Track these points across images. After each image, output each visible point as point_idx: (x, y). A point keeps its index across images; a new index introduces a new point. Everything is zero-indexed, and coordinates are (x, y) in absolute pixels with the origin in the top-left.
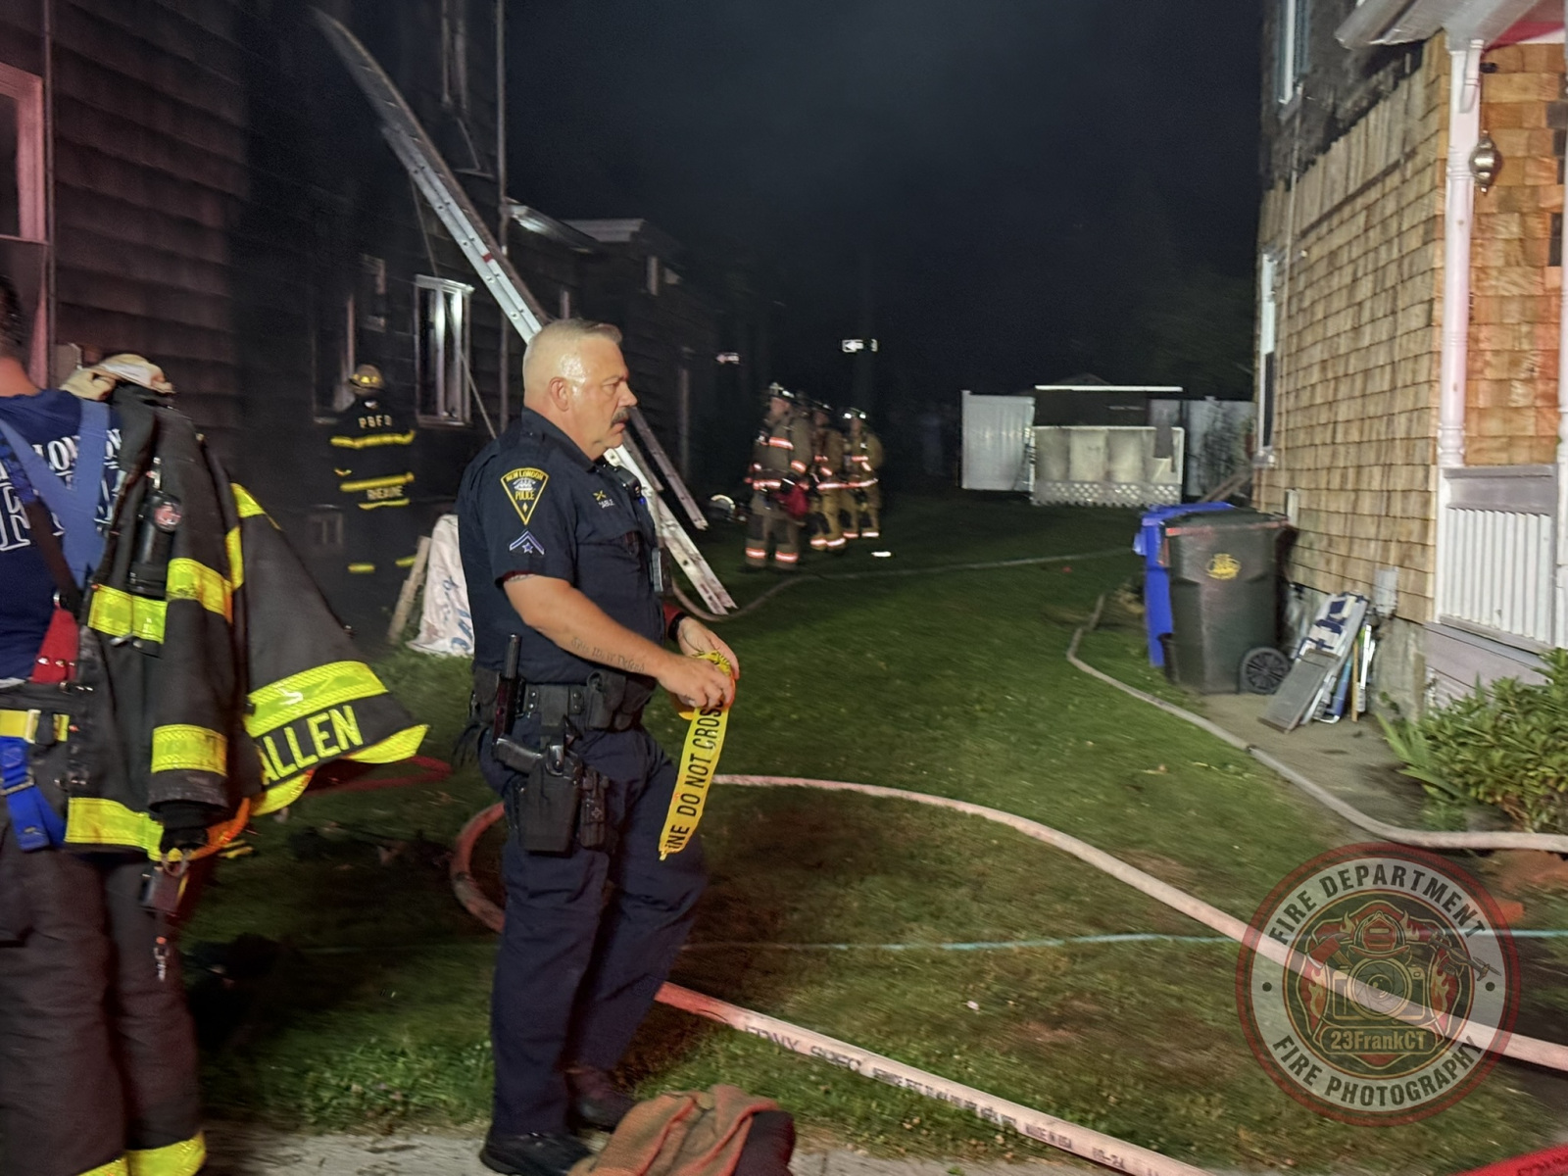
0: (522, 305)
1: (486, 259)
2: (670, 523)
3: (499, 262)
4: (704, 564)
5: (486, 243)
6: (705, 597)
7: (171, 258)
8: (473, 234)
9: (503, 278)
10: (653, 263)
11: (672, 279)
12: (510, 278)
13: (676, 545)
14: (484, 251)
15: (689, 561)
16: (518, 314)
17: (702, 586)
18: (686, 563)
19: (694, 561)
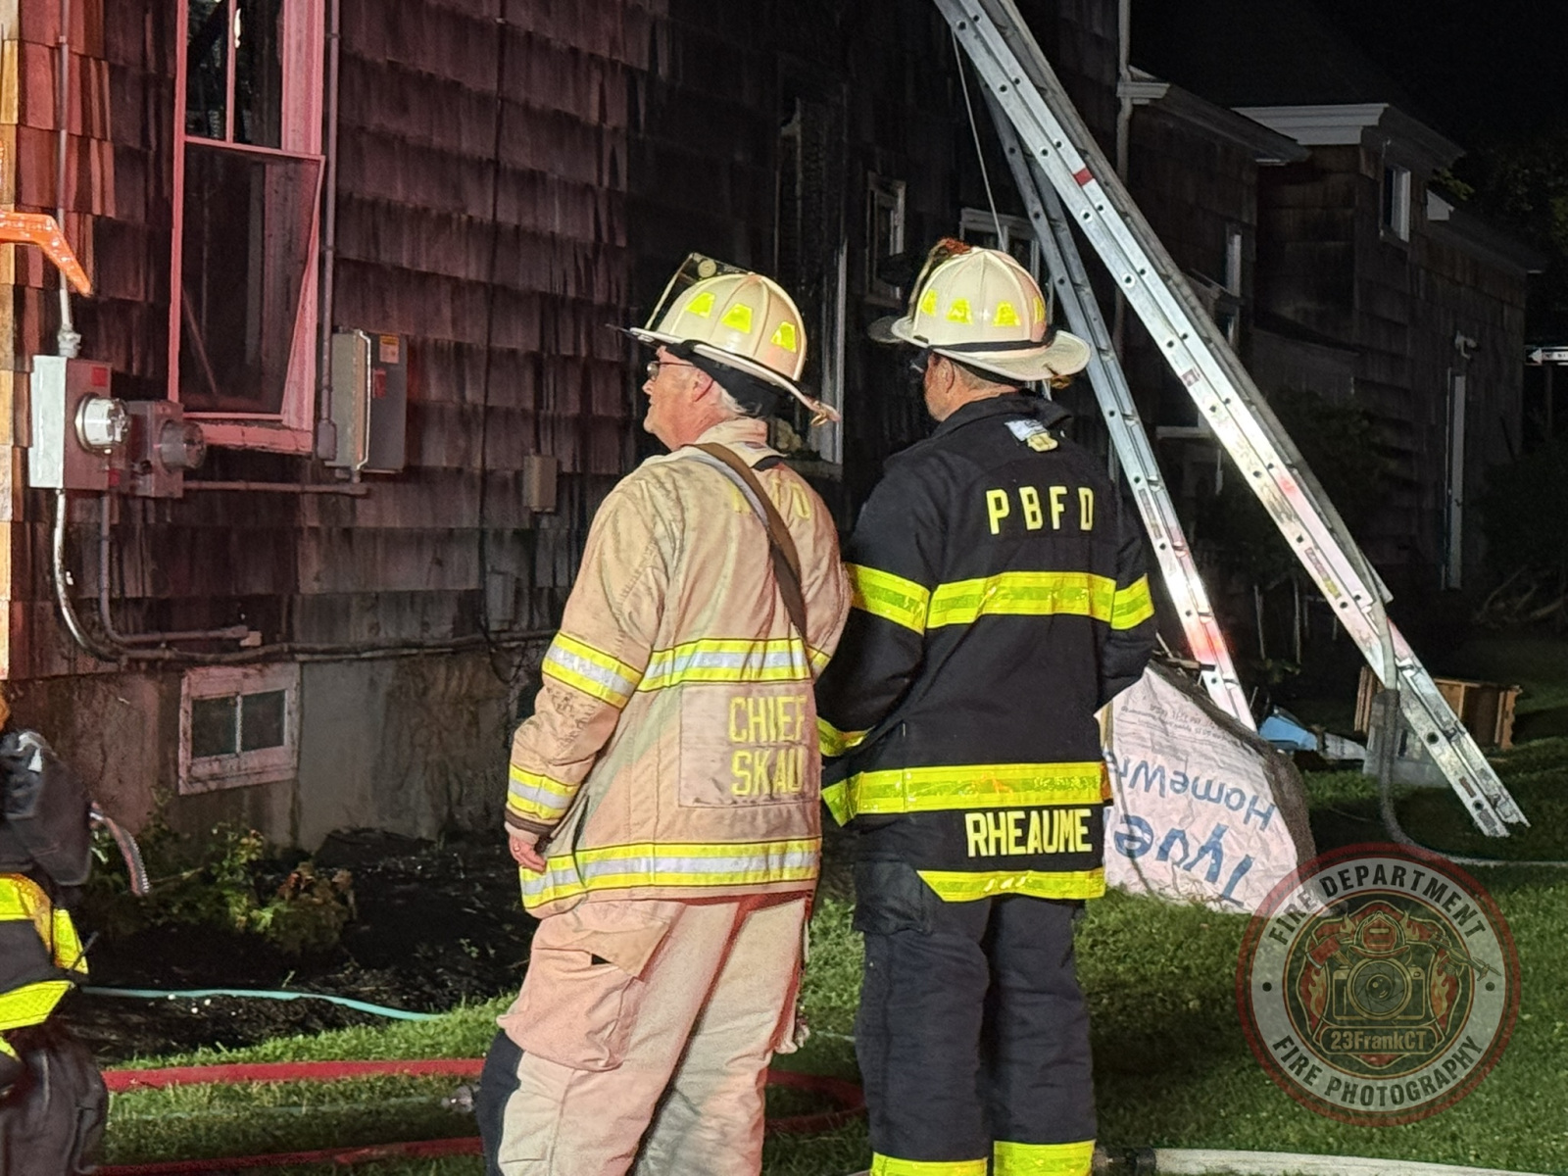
0: (1140, 262)
1: (1080, 179)
2: (1407, 662)
3: (1104, 186)
4: (1468, 740)
5: (1083, 153)
6: (1469, 803)
7: (531, 182)
8: (1059, 135)
9: (1110, 213)
10: (1405, 181)
11: (1439, 209)
12: (1123, 215)
13: (1414, 704)
14: (1078, 165)
15: (1439, 734)
16: (1134, 277)
17: (1463, 781)
18: (1433, 738)
19: (1449, 737)
